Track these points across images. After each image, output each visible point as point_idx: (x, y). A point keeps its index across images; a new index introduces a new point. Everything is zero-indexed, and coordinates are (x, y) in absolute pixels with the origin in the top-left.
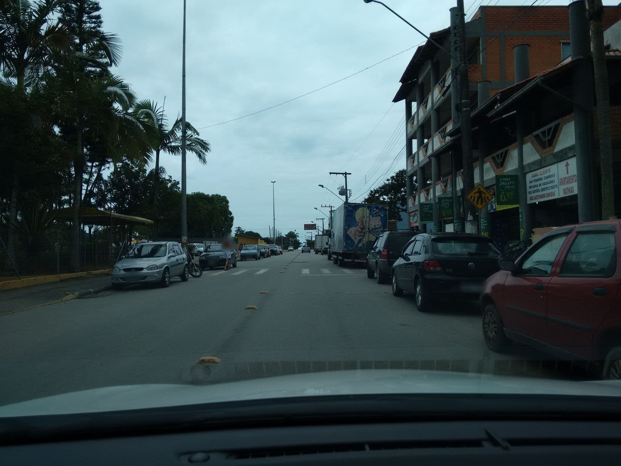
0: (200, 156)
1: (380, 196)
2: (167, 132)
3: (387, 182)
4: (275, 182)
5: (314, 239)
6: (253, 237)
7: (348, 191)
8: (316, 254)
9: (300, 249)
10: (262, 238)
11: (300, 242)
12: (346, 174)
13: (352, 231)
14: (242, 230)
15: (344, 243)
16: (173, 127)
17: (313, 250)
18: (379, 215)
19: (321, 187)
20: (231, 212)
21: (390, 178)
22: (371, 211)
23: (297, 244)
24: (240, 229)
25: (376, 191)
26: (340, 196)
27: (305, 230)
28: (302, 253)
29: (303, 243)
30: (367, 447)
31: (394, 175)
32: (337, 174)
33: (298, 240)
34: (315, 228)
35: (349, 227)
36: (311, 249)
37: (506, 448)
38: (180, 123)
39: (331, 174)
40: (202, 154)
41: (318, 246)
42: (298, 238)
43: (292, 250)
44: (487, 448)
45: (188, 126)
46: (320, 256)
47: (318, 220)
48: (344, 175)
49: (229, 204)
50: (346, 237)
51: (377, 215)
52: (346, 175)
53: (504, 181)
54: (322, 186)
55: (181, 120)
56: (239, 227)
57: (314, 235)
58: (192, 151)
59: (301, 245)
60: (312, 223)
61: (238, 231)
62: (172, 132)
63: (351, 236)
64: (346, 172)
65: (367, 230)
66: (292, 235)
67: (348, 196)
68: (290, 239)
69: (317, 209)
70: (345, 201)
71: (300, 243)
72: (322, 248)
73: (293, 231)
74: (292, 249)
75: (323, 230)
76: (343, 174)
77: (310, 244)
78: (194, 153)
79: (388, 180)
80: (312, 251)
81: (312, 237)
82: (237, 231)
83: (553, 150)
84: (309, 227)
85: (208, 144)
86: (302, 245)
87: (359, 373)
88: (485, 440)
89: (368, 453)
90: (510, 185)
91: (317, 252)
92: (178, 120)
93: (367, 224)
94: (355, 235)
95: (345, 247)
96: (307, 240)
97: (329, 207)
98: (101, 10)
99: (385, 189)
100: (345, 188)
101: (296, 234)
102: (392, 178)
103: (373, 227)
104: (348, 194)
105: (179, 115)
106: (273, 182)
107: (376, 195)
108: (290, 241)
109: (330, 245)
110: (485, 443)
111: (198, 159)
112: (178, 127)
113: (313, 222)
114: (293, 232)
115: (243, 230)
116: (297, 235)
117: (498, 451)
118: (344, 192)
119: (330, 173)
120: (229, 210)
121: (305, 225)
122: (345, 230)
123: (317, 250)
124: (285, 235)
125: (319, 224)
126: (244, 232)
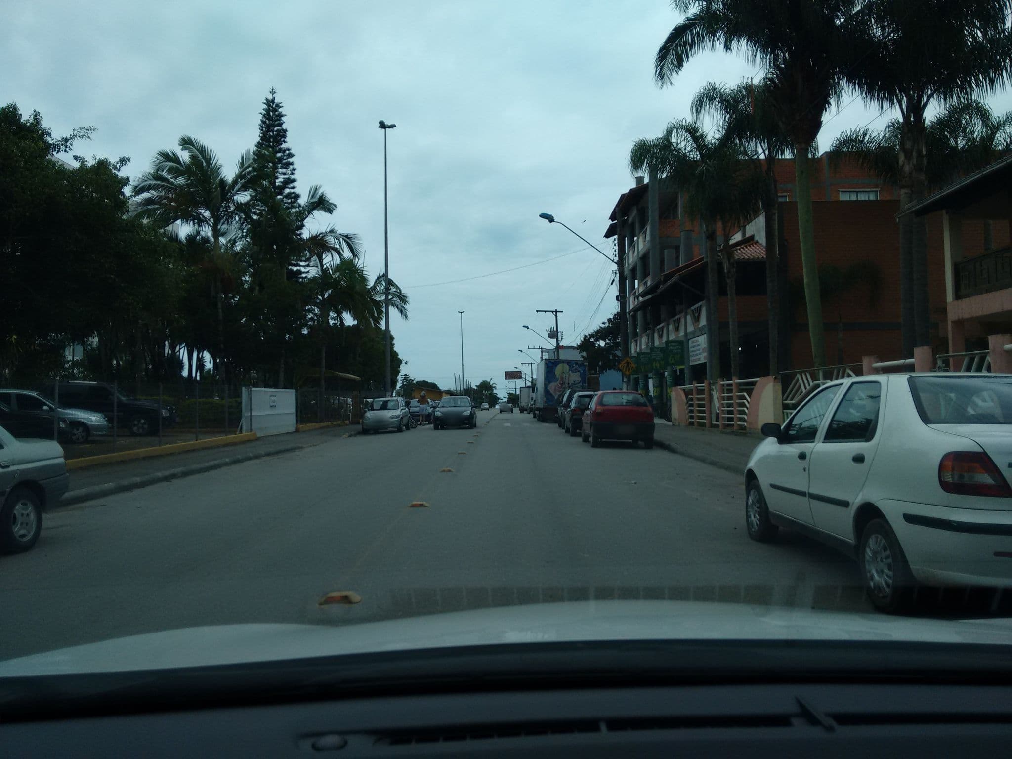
0: (401, 312)
1: (597, 340)
2: (369, 287)
3: (603, 326)
4: (464, 312)
5: (518, 393)
6: (429, 389)
7: (559, 334)
8: (521, 413)
9: (497, 407)
10: (440, 390)
11: (498, 396)
12: (556, 311)
13: (552, 387)
14: (410, 379)
15: (545, 399)
16: (375, 283)
17: (518, 409)
18: (579, 371)
19: (526, 328)
20: (397, 352)
21: (606, 321)
22: (570, 367)
23: (493, 400)
24: (408, 377)
25: (591, 336)
26: (549, 339)
27: (506, 379)
28: (501, 412)
29: (502, 398)
30: (603, 727)
31: (612, 317)
32: (545, 311)
33: (496, 394)
34: (520, 377)
35: (550, 382)
36: (515, 407)
37: (830, 729)
38: (382, 279)
39: (539, 312)
40: (403, 309)
41: (523, 402)
42: (495, 391)
43: (487, 409)
44: (799, 730)
45: (390, 282)
46: (525, 415)
47: (524, 365)
48: (555, 313)
49: (395, 342)
50: (547, 392)
51: (576, 370)
52: (556, 314)
53: (673, 346)
54: (528, 328)
55: (383, 275)
56: (406, 375)
57: (518, 387)
58: (394, 306)
59: (499, 401)
60: (516, 370)
61: (405, 381)
62: (374, 287)
63: (552, 391)
64: (556, 310)
65: (567, 386)
66: (486, 386)
67: (560, 340)
68: (484, 392)
69: (522, 352)
70: (555, 346)
71: (498, 399)
72: (528, 405)
73: (488, 380)
74: (487, 406)
75: (531, 379)
76: (553, 312)
77: (513, 399)
78: (396, 309)
79: (604, 323)
80: (516, 410)
81: (516, 389)
82: (403, 380)
83: (698, 325)
84: (510, 375)
85: (406, 297)
86: (502, 401)
87: (592, 607)
88: (796, 715)
89: (605, 736)
90: (677, 349)
91: (522, 410)
92: (380, 275)
93: (567, 380)
94: (555, 390)
95: (546, 402)
96: (508, 394)
97: (539, 348)
98: (294, 157)
99: (600, 334)
100: (555, 330)
101: (492, 384)
102: (609, 320)
103: (573, 383)
104: (560, 337)
105: (381, 271)
106: (461, 313)
107: (591, 340)
108: (483, 394)
109: (535, 401)
110: (795, 721)
111: (400, 315)
112: (380, 283)
113: (517, 368)
114: (487, 382)
115: (412, 378)
116: (494, 386)
117: (816, 733)
118: (554, 334)
119: (537, 311)
120: (394, 350)
121: (505, 372)
122: (546, 386)
123: (523, 407)
124: (476, 386)
125: (526, 370)
126: (414, 382)
